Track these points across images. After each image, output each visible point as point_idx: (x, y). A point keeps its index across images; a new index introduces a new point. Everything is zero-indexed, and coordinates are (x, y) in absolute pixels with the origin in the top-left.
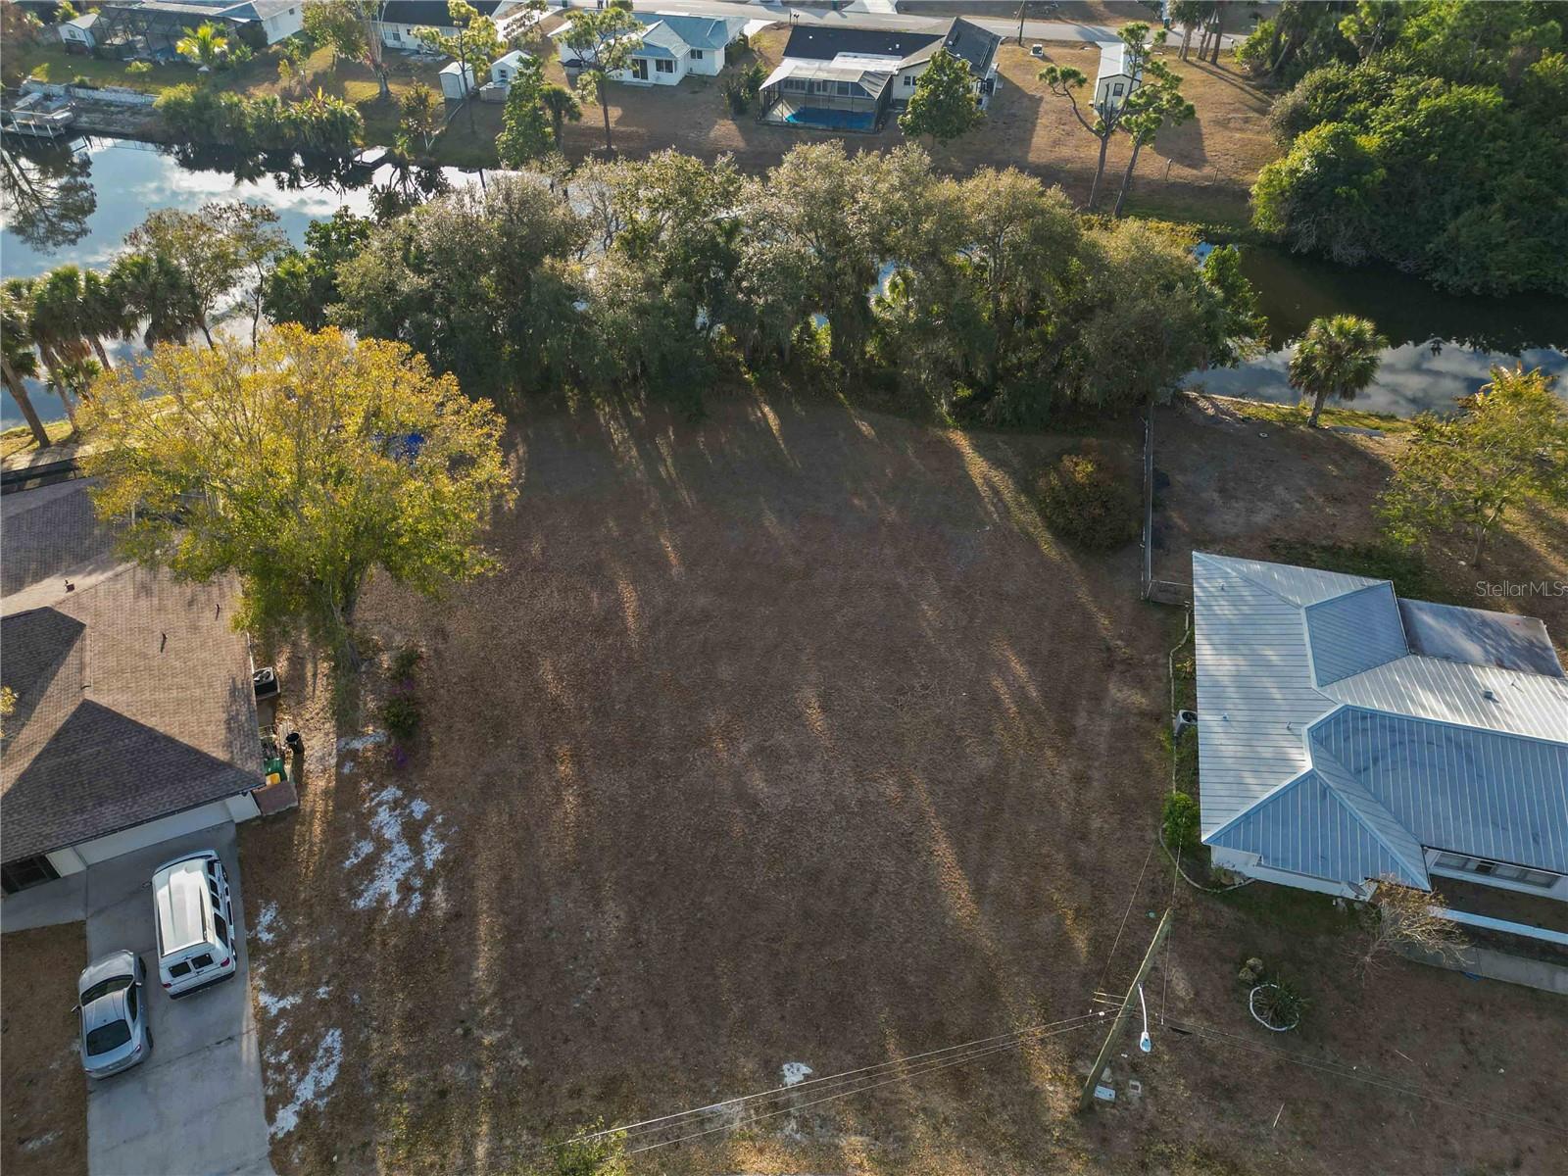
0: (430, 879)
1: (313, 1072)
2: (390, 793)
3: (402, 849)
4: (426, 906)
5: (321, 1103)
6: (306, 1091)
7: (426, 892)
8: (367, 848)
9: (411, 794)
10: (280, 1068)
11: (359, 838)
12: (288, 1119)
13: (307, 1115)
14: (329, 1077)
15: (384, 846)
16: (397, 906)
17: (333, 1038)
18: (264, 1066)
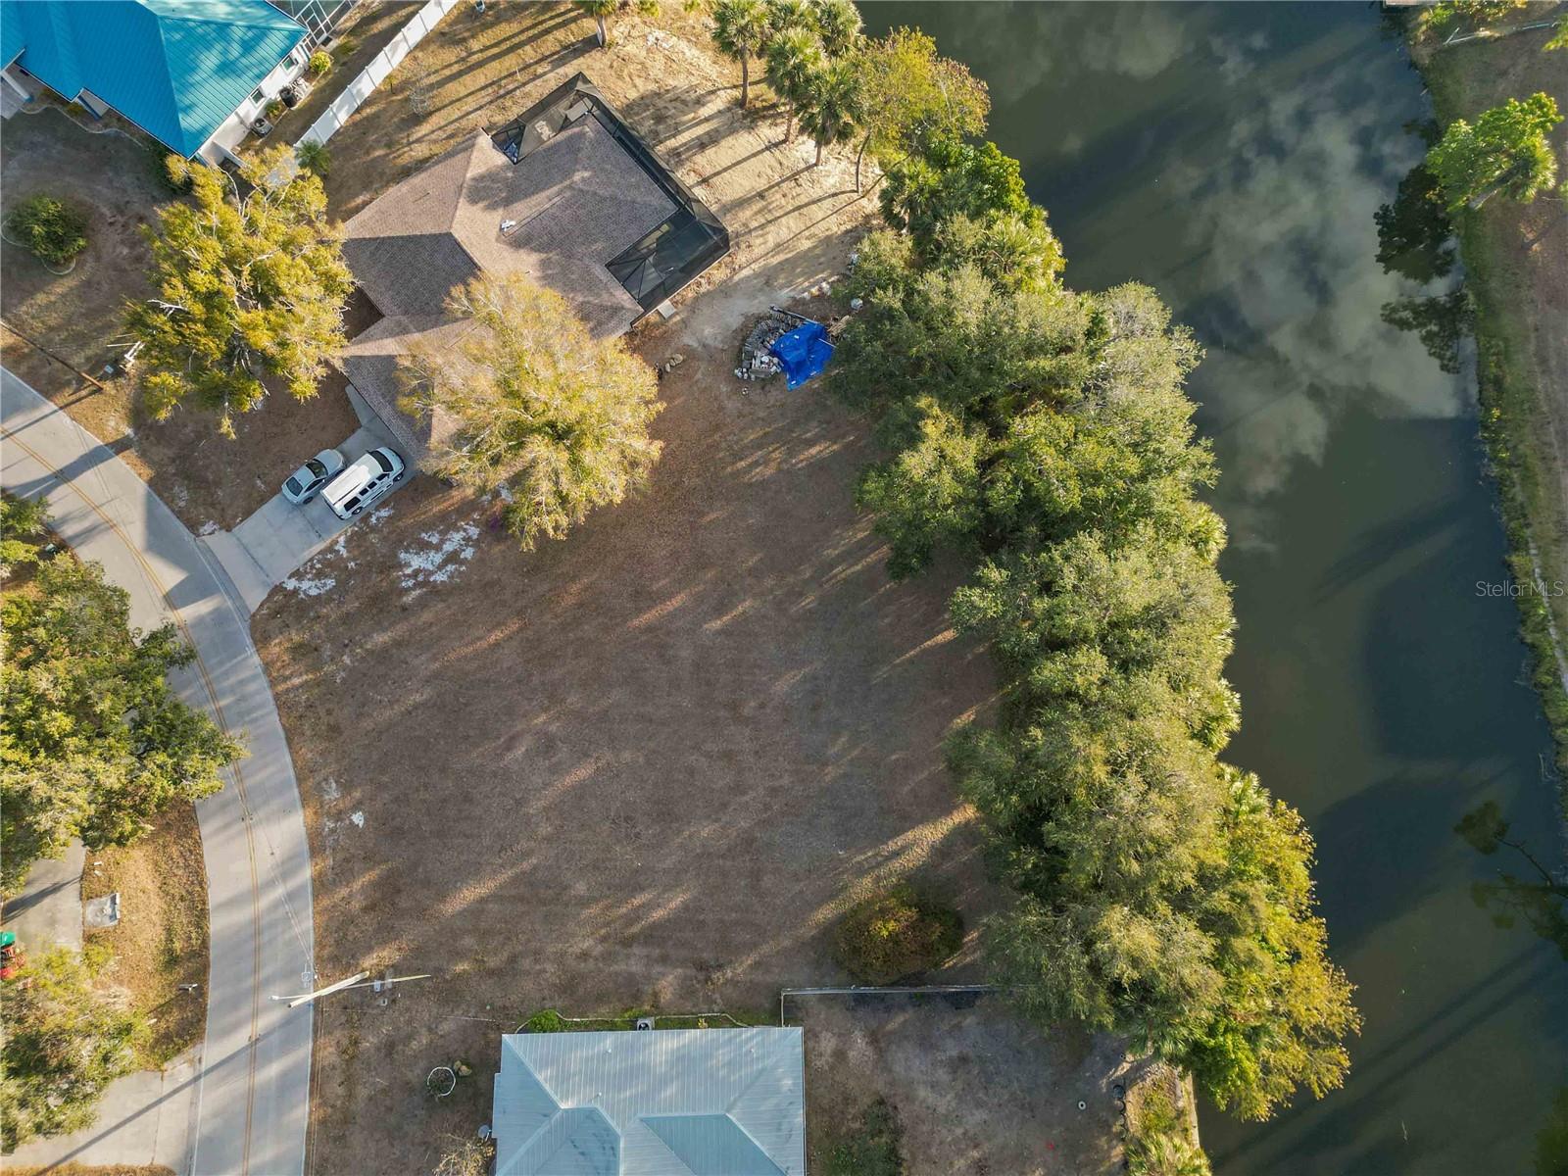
0: (425, 583)
1: (313, 584)
2: (474, 532)
3: (438, 558)
4: (407, 590)
5: (302, 596)
6: (305, 585)
7: (417, 585)
8: (435, 540)
9: (477, 544)
10: (312, 567)
11: (440, 532)
12: (291, 584)
13: (296, 591)
14: (314, 592)
15: (438, 548)
16: (404, 575)
17: (331, 583)
18: (311, 560)
